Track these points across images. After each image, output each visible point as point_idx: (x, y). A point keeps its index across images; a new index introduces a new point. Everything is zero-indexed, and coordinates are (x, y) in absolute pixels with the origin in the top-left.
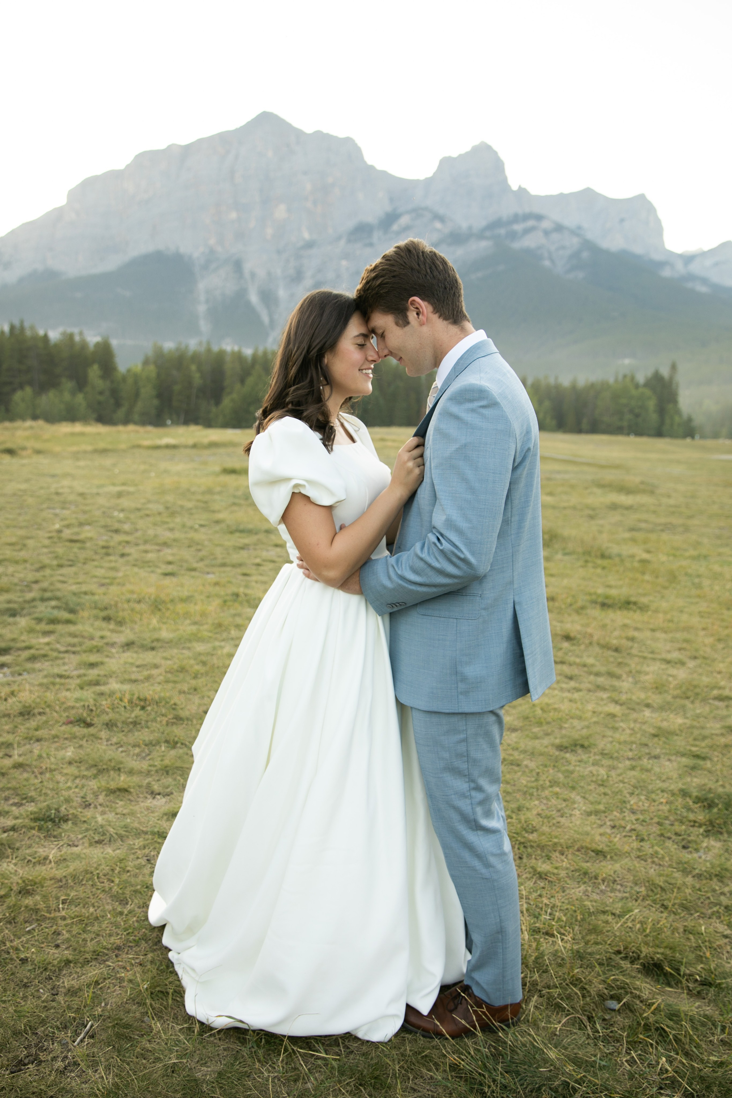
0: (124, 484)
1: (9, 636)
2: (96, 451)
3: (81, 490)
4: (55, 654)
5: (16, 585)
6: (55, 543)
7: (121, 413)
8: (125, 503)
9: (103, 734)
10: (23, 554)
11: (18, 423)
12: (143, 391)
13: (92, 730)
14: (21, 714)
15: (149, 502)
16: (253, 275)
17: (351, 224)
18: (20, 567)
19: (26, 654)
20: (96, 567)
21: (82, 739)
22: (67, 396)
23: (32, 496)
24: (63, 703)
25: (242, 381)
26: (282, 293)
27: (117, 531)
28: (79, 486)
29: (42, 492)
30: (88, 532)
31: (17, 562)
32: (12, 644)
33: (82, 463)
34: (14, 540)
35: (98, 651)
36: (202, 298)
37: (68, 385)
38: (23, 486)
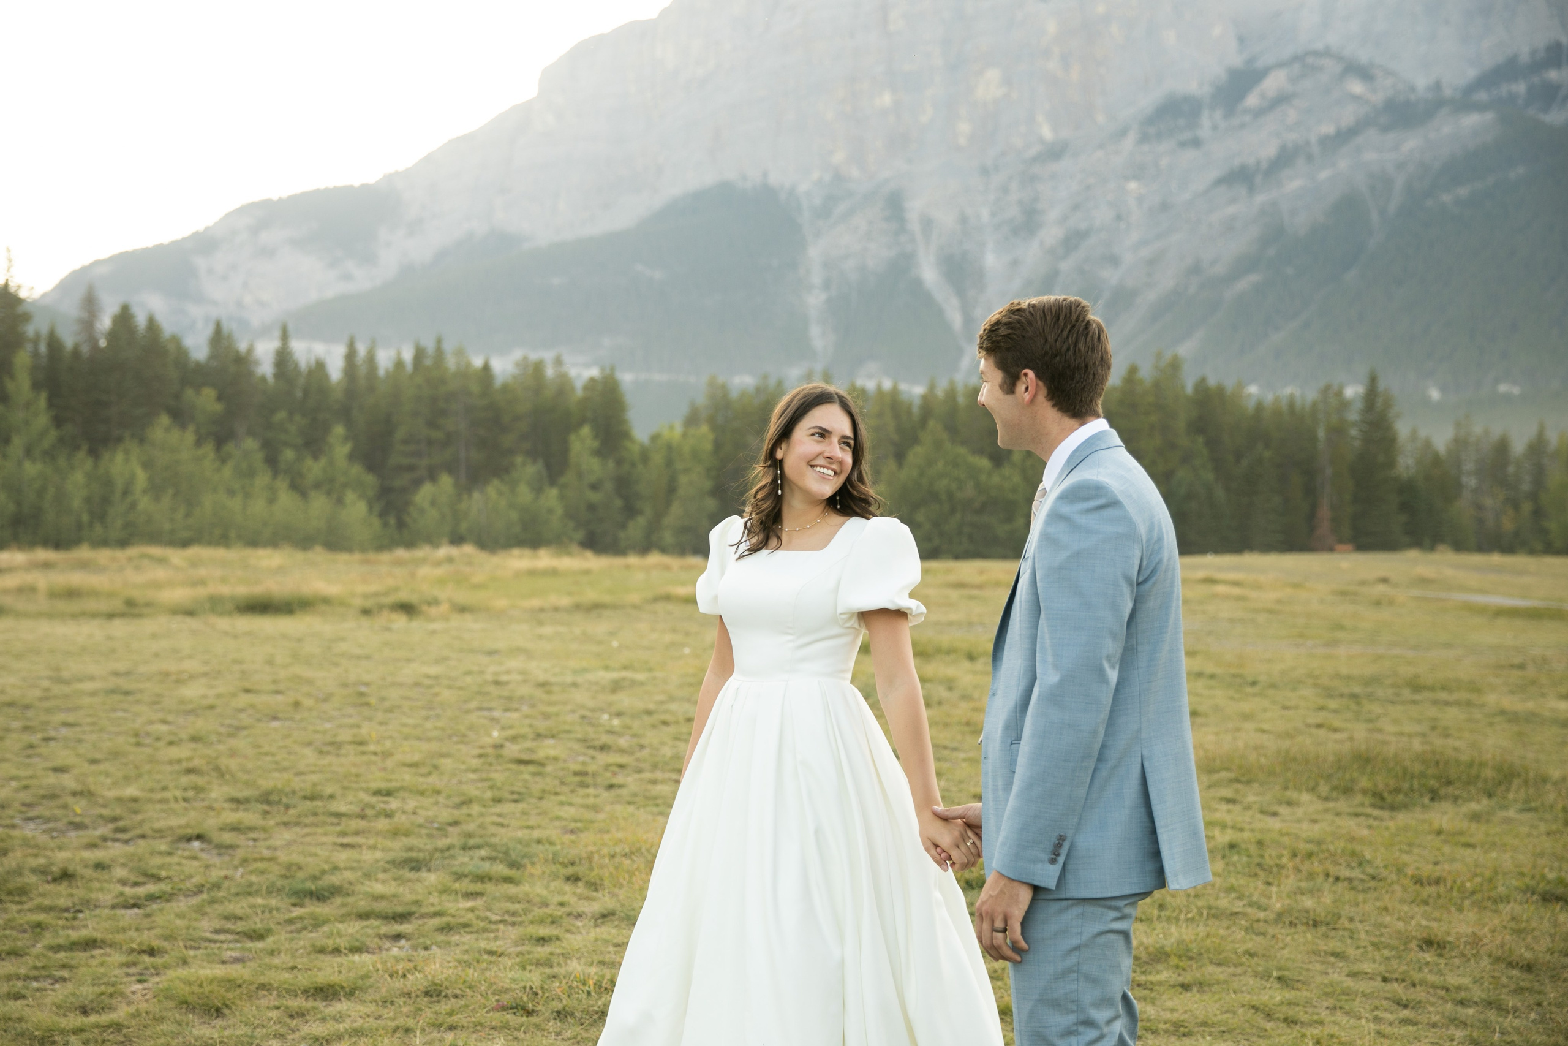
0: (625, 668)
1: (409, 897)
2: (578, 607)
3: (542, 677)
4: (482, 924)
5: (420, 826)
6: (491, 764)
7: (636, 528)
8: (625, 700)
9: (552, 1026)
10: (434, 780)
11: (423, 552)
12: (683, 480)
13: (534, 1019)
14: (427, 993)
15: (672, 699)
16: (927, 224)
17: (1148, 101)
18: (427, 801)
19: (437, 921)
20: (562, 803)
21: (518, 1030)
22: (525, 494)
23: (450, 687)
24: (492, 984)
25: (900, 456)
26: (992, 261)
27: (603, 748)
28: (539, 670)
29: (469, 679)
30: (548, 749)
31: (422, 793)
32: (414, 908)
33: (547, 630)
34: (416, 758)
35: (553, 922)
36: (816, 279)
37: (528, 470)
38: (433, 670)
